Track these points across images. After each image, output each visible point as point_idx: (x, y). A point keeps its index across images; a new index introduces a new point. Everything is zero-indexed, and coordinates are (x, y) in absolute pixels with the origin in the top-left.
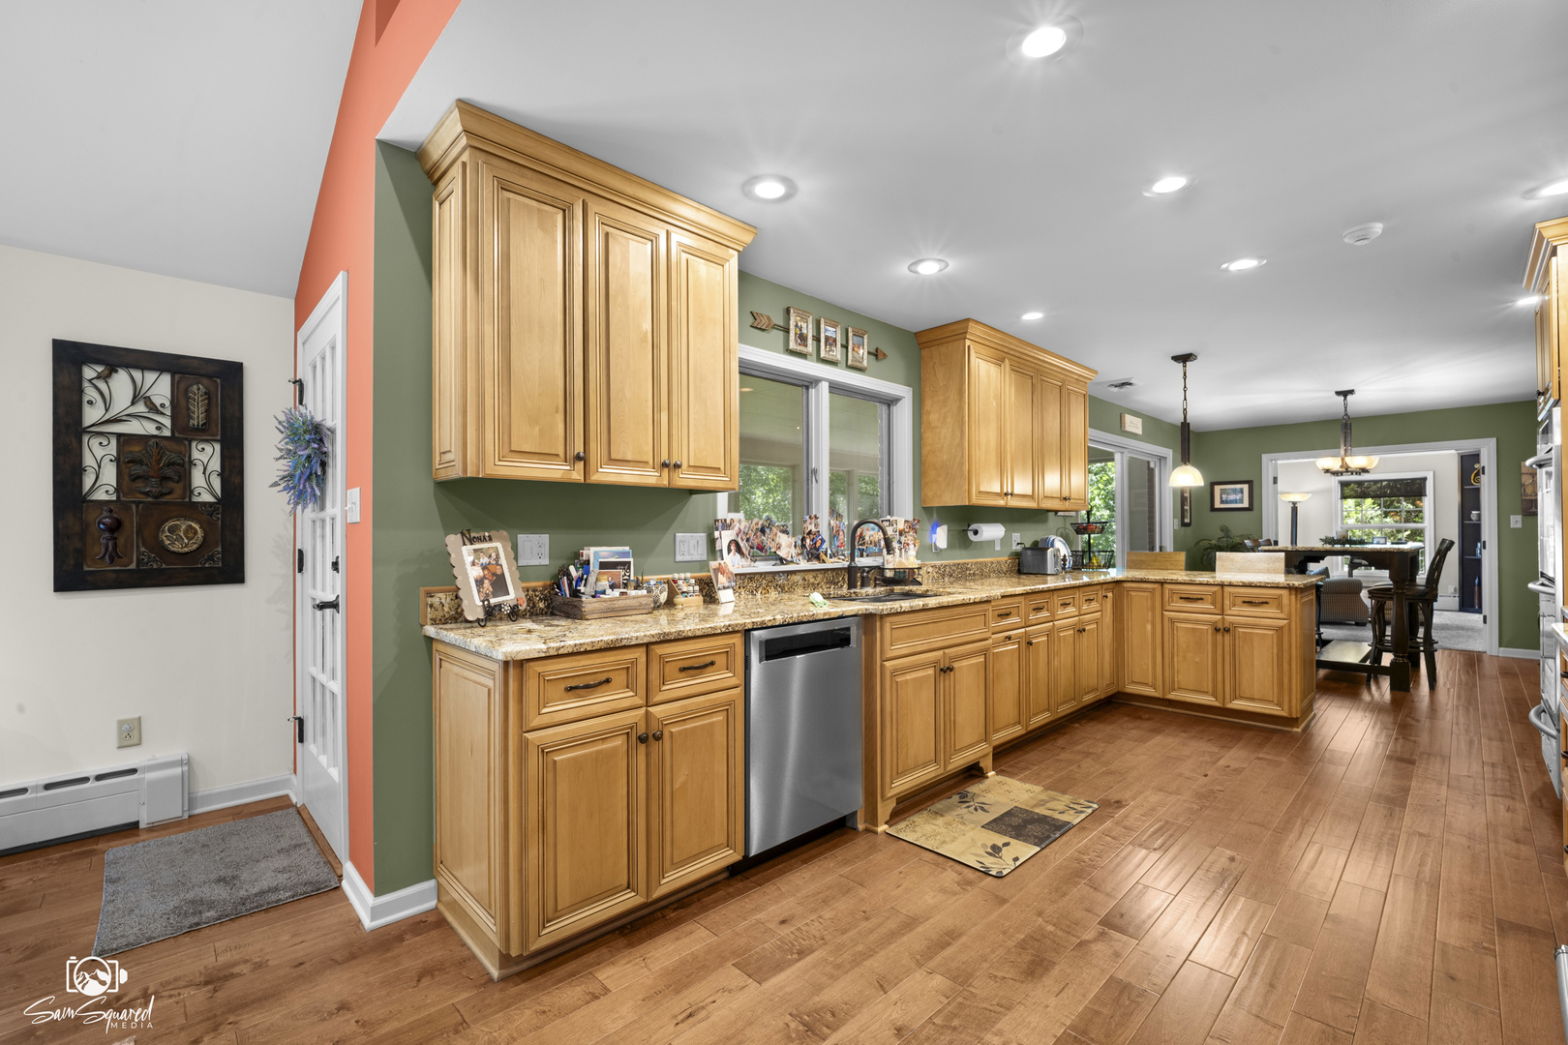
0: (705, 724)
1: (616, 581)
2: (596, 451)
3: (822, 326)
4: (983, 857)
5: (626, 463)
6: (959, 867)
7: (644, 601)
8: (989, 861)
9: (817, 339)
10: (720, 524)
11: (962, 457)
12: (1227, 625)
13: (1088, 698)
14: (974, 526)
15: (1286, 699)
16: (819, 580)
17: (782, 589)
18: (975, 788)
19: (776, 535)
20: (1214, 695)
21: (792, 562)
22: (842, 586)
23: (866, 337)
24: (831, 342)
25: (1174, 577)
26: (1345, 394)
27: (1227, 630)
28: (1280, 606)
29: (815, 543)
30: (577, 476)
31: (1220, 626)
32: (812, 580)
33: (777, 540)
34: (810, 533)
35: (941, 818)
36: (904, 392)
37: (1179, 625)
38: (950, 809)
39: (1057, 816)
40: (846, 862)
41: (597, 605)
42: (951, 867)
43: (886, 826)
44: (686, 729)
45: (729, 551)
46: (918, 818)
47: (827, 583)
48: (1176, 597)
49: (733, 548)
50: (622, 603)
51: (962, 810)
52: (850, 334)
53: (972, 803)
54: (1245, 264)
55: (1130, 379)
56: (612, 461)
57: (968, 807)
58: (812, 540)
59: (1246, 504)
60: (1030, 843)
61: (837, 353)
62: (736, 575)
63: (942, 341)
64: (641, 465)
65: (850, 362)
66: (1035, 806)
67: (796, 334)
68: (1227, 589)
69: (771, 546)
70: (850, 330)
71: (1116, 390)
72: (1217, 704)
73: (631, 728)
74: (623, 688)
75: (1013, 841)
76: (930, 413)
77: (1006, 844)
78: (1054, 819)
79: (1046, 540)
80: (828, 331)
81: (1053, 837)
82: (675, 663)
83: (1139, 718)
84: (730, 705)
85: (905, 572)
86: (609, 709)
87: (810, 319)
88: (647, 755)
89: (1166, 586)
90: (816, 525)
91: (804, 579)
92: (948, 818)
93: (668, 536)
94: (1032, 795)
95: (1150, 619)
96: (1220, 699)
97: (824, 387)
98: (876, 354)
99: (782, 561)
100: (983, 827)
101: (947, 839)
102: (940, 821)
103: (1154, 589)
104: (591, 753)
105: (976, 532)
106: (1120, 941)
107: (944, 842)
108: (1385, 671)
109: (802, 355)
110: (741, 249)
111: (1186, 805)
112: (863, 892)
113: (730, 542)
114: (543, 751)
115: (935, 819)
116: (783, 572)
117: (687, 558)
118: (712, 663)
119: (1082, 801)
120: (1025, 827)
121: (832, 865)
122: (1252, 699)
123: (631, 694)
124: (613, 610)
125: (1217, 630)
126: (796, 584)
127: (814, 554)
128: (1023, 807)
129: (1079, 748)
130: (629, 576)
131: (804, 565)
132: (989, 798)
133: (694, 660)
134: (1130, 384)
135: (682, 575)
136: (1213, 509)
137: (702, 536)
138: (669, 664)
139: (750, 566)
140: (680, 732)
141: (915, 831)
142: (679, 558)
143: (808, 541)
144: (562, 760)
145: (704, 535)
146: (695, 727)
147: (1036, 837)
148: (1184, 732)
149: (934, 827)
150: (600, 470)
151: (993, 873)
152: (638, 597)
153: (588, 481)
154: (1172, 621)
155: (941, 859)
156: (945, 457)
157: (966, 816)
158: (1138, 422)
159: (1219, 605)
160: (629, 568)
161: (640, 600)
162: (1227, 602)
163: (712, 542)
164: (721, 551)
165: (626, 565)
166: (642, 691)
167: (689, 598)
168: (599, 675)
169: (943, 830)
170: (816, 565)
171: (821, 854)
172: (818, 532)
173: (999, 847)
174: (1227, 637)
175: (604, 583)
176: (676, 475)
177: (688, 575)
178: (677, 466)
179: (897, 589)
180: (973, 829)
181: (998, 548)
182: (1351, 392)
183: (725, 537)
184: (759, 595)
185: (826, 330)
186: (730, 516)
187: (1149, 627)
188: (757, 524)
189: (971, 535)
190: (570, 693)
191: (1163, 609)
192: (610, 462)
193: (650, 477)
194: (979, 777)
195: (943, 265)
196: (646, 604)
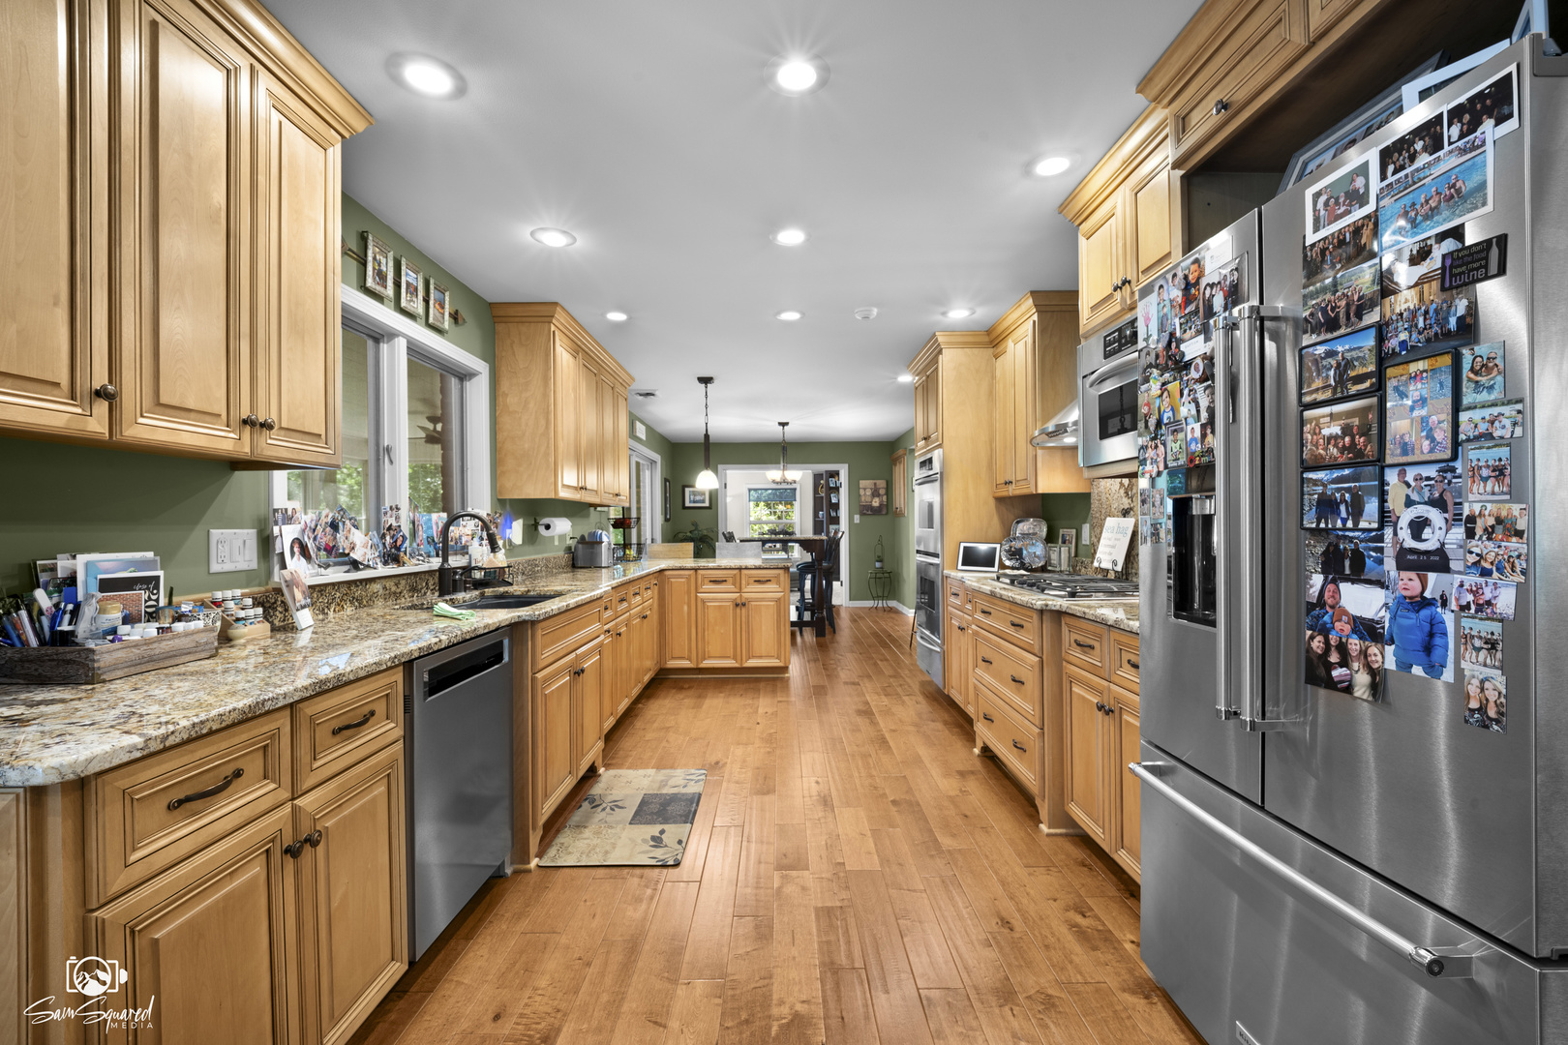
0: (365, 804)
1: (134, 610)
2: (132, 387)
3: (403, 268)
4: (651, 851)
5: (183, 414)
6: (638, 871)
7: (203, 638)
8: (659, 853)
9: (397, 285)
10: (279, 516)
11: (548, 447)
12: (743, 601)
13: (647, 678)
14: (546, 521)
15: (783, 653)
16: (401, 587)
17: (360, 603)
18: (597, 789)
19: (349, 531)
20: (735, 658)
21: (368, 566)
22: (425, 593)
23: (447, 294)
24: (413, 290)
25: (703, 564)
26: (783, 424)
27: (744, 605)
28: (778, 583)
29: (396, 542)
30: (96, 424)
31: (739, 601)
32: (394, 589)
33: (351, 538)
34: (390, 528)
35: (587, 830)
36: (479, 366)
37: (709, 604)
38: (588, 818)
39: (684, 791)
40: (519, 916)
41: (120, 654)
42: (628, 873)
43: (537, 859)
44: (345, 817)
45: (293, 554)
46: (565, 838)
47: (410, 590)
48: (706, 581)
49: (296, 549)
50: (167, 645)
51: (600, 815)
52: (432, 287)
53: (604, 805)
54: (791, 316)
55: (655, 390)
56: (160, 406)
57: (604, 809)
58: (392, 537)
59: (707, 504)
60: (680, 823)
61: (418, 307)
62: (310, 587)
63: (524, 319)
64: (208, 418)
65: (431, 320)
66: (659, 788)
67: (374, 269)
68: (744, 572)
69: (343, 544)
70: (432, 281)
71: (641, 398)
72: (737, 665)
73: (272, 841)
74: (259, 781)
75: (666, 827)
76: (507, 395)
77: (662, 832)
78: (683, 794)
79: (593, 535)
80: (408, 276)
81: (693, 809)
82: (327, 724)
83: (682, 688)
84: (391, 768)
85: (495, 571)
86: (242, 819)
87: (391, 255)
88: (297, 873)
89: (699, 571)
90: (397, 518)
91: (385, 588)
92: (592, 827)
93: (197, 533)
94: (650, 779)
95: (686, 601)
96: (739, 661)
97: (401, 344)
98: (455, 317)
99: (355, 565)
100: (630, 823)
101: (608, 848)
102: (587, 833)
103: (690, 575)
104: (217, 902)
105: (548, 527)
106: (798, 877)
107: (607, 852)
108: (807, 624)
109: (378, 297)
110: (347, 135)
111: (762, 750)
112: (564, 940)
113: (293, 542)
114: (133, 932)
115: (581, 833)
116: (361, 581)
117: (228, 567)
118: (372, 713)
119: (693, 771)
120: (665, 809)
121: (504, 927)
122: (760, 657)
123: (273, 786)
124: (151, 659)
125: (737, 605)
126: (375, 595)
127: (392, 557)
128: (651, 792)
129: (655, 725)
130: (157, 600)
131: (383, 570)
132: (616, 794)
133: (350, 714)
134: (653, 395)
135: (229, 594)
136: (684, 507)
137: (250, 535)
138: (320, 726)
139: (318, 575)
140: (337, 824)
141: (570, 853)
142: (215, 567)
143: (388, 538)
144: (169, 934)
145: (253, 532)
146: (355, 811)
147: (681, 816)
148: (721, 692)
149: (585, 841)
150: (141, 420)
151: (671, 863)
152: (193, 633)
153: (117, 437)
154: (703, 601)
155: (614, 871)
156: (526, 446)
157: (609, 819)
158: (643, 428)
159: (738, 585)
160: (157, 587)
161: (197, 637)
162: (743, 582)
163: (266, 543)
164: (282, 554)
165: (151, 583)
166: (286, 779)
167: (249, 627)
168: (222, 768)
169: (596, 841)
170: (392, 570)
171: (481, 920)
172: (399, 526)
173: (658, 837)
174: (743, 610)
175: (114, 615)
176: (263, 439)
177: (238, 592)
178: (267, 426)
179: (489, 591)
180: (624, 829)
181: (556, 543)
182: (787, 424)
183: (287, 534)
184: (331, 613)
185: (407, 274)
186: (290, 505)
187: (686, 608)
188: (327, 516)
189: (542, 530)
190: (176, 812)
191: (697, 592)
192: (158, 408)
193: (223, 440)
194: (592, 777)
195: (570, 241)
196: (206, 643)
